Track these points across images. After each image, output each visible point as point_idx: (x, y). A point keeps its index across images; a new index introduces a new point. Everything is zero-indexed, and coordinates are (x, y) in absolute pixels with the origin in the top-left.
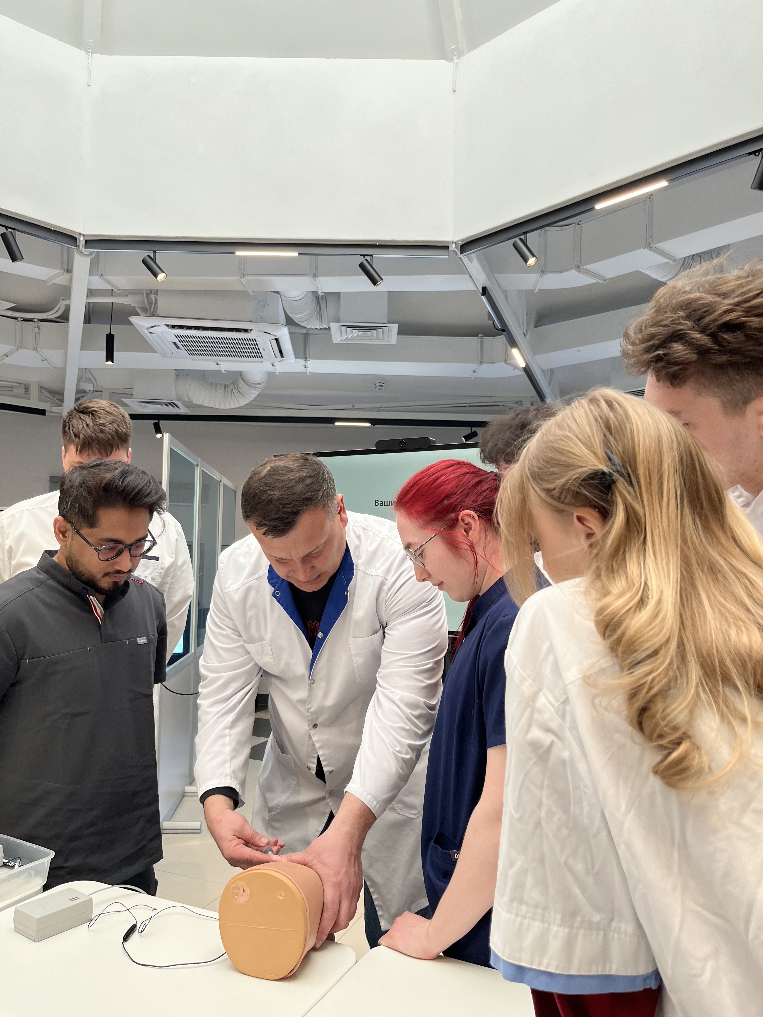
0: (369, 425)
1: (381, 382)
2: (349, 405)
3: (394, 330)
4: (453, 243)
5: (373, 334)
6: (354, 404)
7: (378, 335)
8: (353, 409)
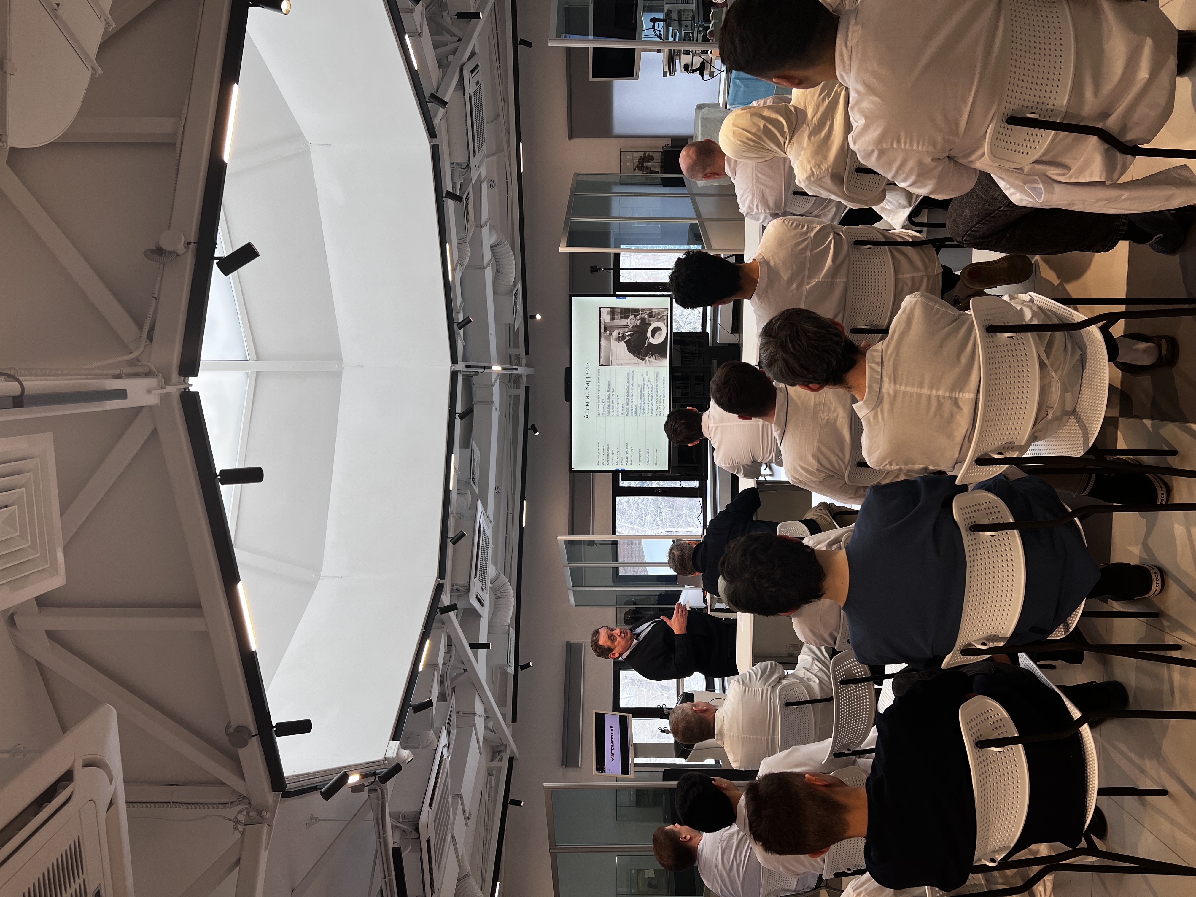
0: (525, 502)
1: (497, 488)
2: (510, 516)
3: (475, 446)
4: (451, 367)
5: (475, 463)
6: (509, 513)
7: (476, 461)
8: (513, 514)
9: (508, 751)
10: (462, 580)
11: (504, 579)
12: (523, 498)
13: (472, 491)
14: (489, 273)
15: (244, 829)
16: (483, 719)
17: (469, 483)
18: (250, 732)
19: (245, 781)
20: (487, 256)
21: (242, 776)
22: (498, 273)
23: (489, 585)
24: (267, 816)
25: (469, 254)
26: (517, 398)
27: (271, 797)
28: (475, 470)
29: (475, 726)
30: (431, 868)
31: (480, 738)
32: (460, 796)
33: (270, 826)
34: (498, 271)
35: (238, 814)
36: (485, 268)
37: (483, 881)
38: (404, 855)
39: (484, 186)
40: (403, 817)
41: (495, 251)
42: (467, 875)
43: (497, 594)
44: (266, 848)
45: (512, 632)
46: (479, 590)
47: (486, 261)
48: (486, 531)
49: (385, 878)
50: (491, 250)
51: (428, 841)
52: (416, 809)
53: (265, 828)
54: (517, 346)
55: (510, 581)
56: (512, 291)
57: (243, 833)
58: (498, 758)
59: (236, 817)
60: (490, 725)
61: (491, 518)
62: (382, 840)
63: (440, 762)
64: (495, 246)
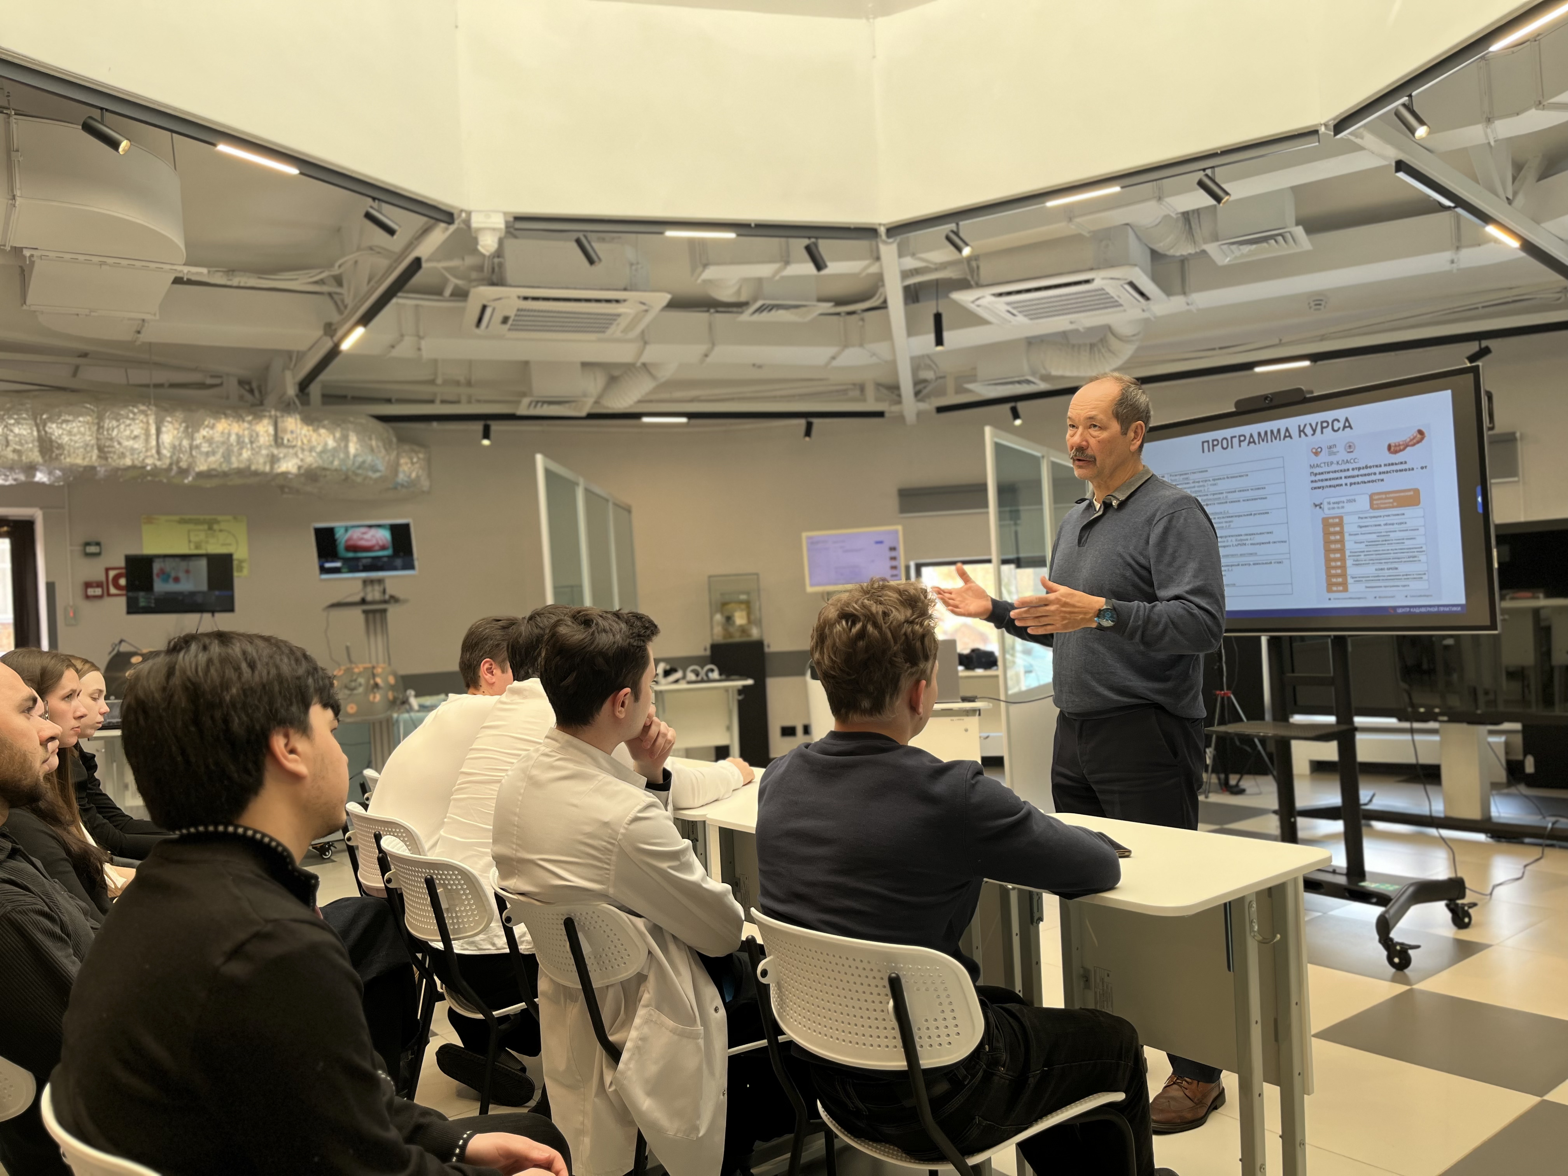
0: (1307, 363)
2: (1274, 340)
6: (1281, 336)
8: (1280, 344)
9: (893, 409)
11: (1126, 351)
12: (1317, 358)
43: (1098, 345)
46: (997, 307)
55: (1134, 364)
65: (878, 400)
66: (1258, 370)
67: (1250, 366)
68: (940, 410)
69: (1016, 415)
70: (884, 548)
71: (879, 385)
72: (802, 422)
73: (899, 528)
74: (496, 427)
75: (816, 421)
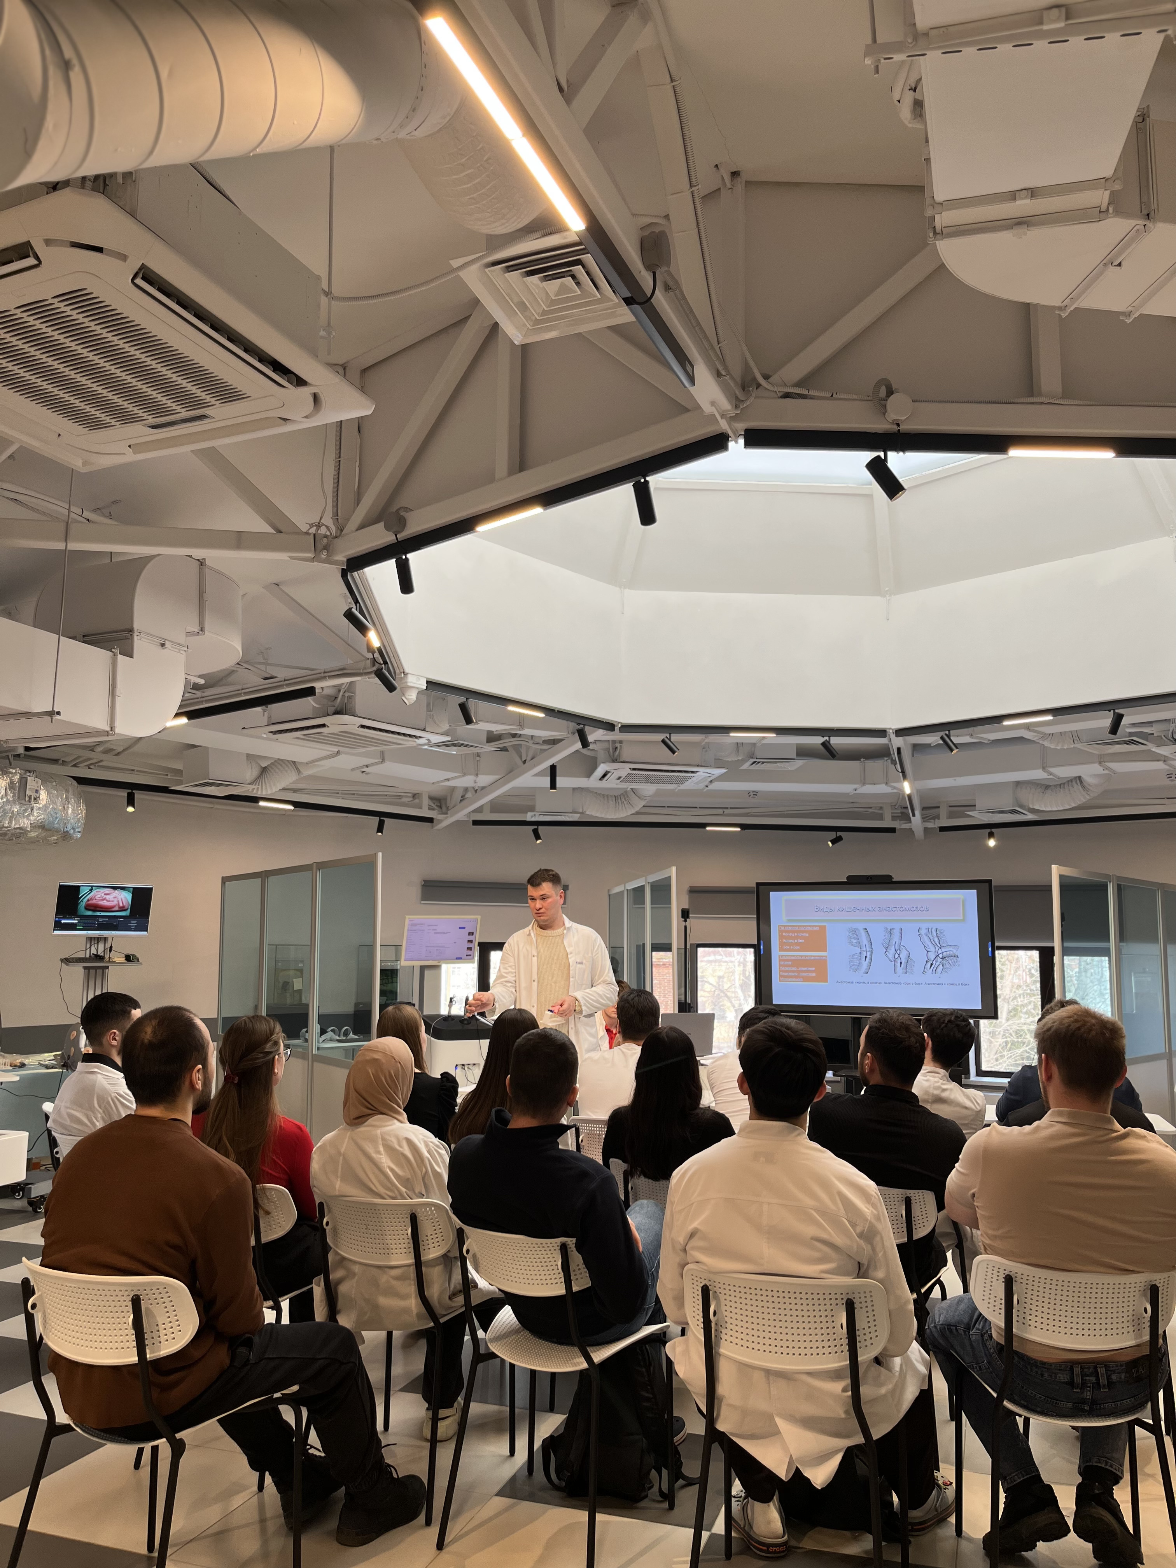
0: (739, 829)
1: (755, 793)
2: (720, 811)
3: (799, 763)
4: (890, 729)
5: (778, 764)
6: (725, 810)
7: (782, 765)
8: (723, 815)
9: (441, 817)
10: (627, 752)
11: (639, 805)
12: (744, 827)
13: (744, 761)
14: (1038, 774)
15: (309, 534)
16: (473, 785)
17: (752, 758)
18: (399, 532)
19: (357, 530)
20: (1065, 772)
21: (362, 527)
22: (1044, 787)
23: (629, 786)
24: (323, 556)
25: (1058, 748)
26: (880, 817)
27: (341, 557)
28: (769, 764)
29: (463, 776)
30: (297, 729)
31: (450, 782)
32: (383, 760)
33: (313, 560)
34: (1047, 787)
35: (326, 526)
36: (1044, 768)
37: (295, 791)
38: (310, 699)
39: (1160, 765)
40: (350, 697)
41: (1074, 783)
42: (299, 771)
43: (621, 797)
44: (291, 558)
45: (575, 818)
46: (617, 774)
47: (1053, 770)
48: (690, 781)
49: (285, 681)
50: (1075, 778)
51: (324, 725)
52: (358, 710)
53: (310, 555)
54: (951, 816)
55: (638, 813)
56: (1021, 806)
57: (307, 533)
58: (432, 805)
59: (323, 524)
60: (469, 795)
61: (711, 787)
62: (323, 675)
63: (410, 736)
64: (1081, 782)
65: (429, 809)
66: (708, 828)
67: (703, 825)
68: (476, 823)
69: (538, 837)
70: (466, 931)
71: (431, 798)
72: (376, 820)
73: (479, 917)
74: (139, 795)
75: (387, 821)
